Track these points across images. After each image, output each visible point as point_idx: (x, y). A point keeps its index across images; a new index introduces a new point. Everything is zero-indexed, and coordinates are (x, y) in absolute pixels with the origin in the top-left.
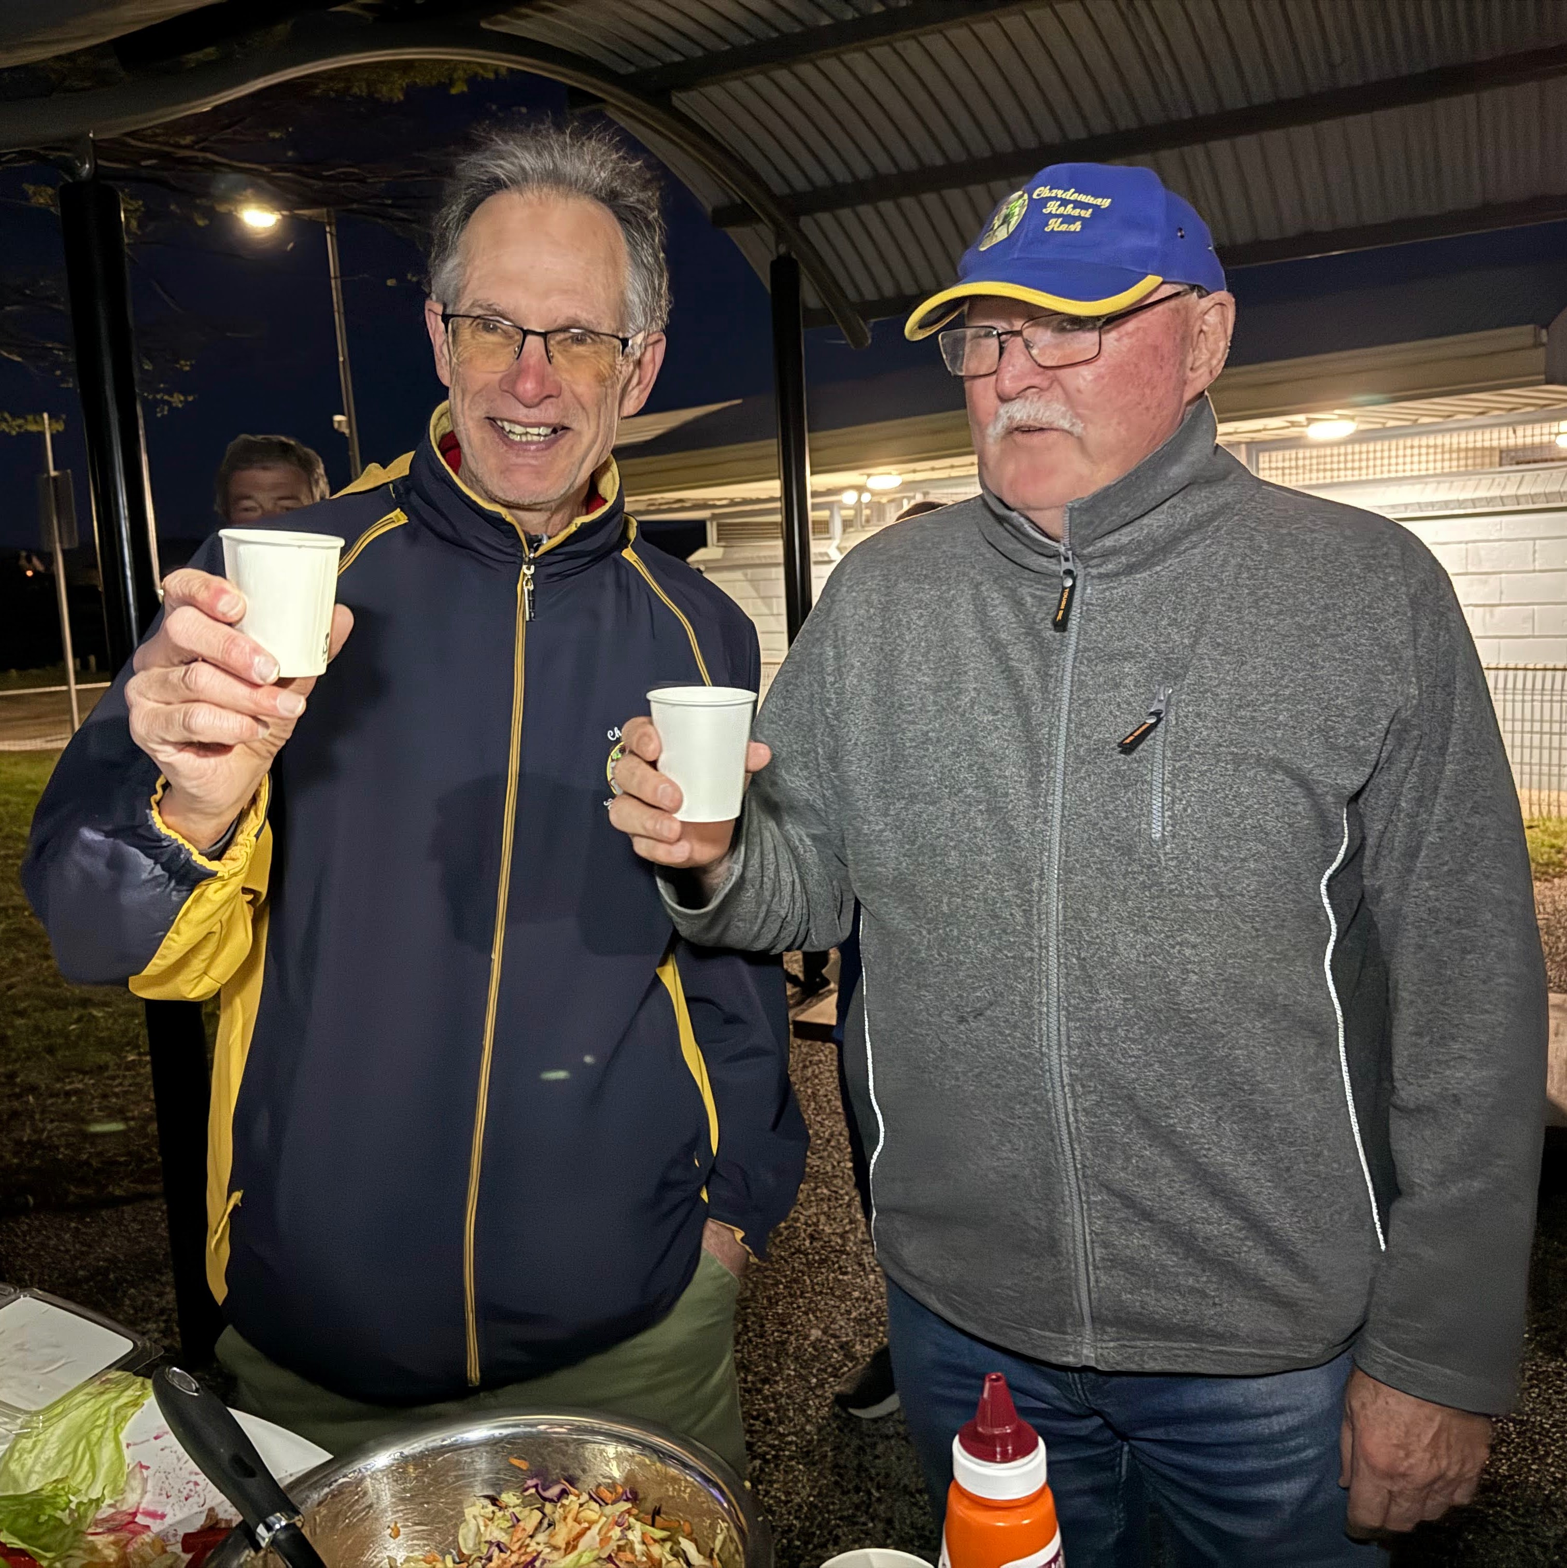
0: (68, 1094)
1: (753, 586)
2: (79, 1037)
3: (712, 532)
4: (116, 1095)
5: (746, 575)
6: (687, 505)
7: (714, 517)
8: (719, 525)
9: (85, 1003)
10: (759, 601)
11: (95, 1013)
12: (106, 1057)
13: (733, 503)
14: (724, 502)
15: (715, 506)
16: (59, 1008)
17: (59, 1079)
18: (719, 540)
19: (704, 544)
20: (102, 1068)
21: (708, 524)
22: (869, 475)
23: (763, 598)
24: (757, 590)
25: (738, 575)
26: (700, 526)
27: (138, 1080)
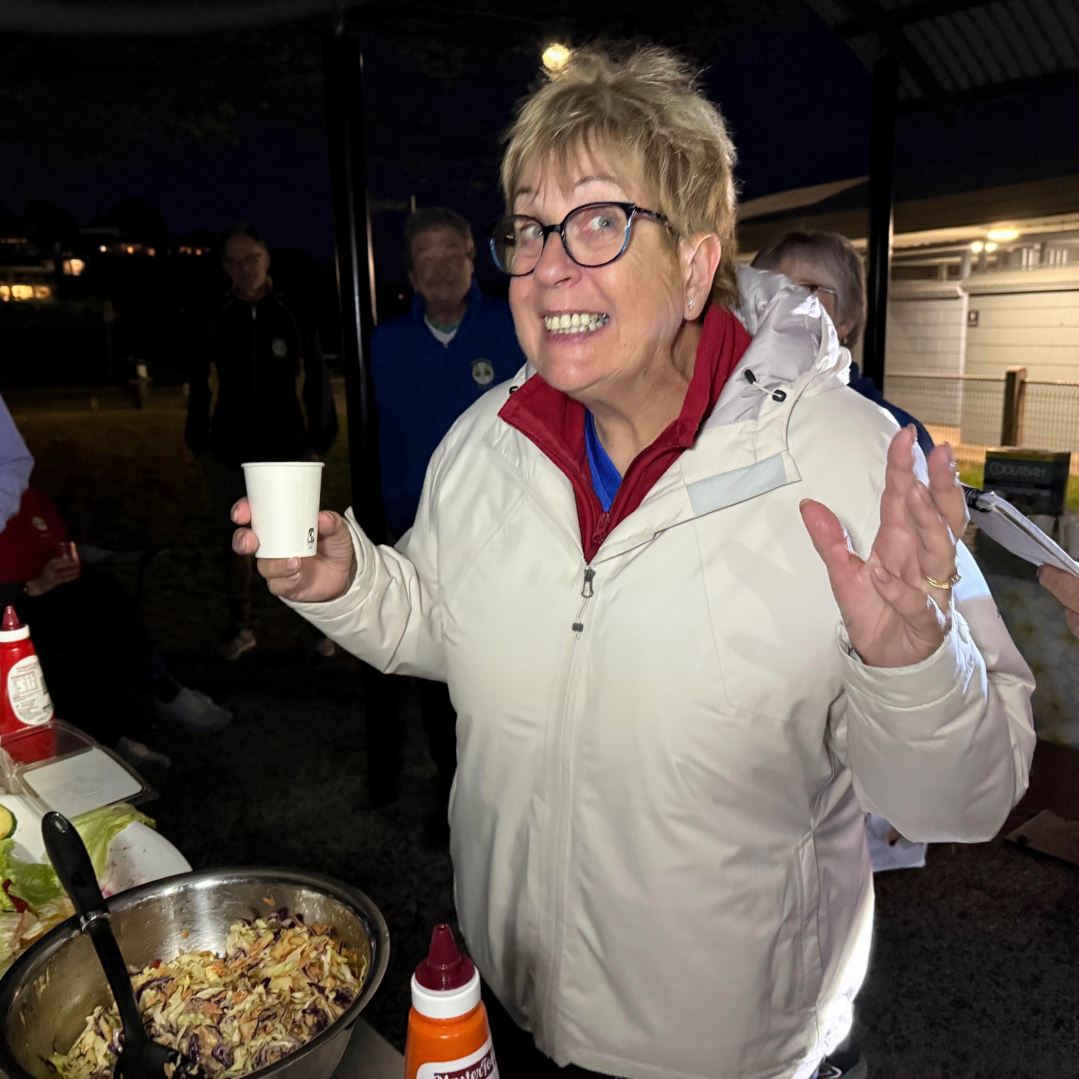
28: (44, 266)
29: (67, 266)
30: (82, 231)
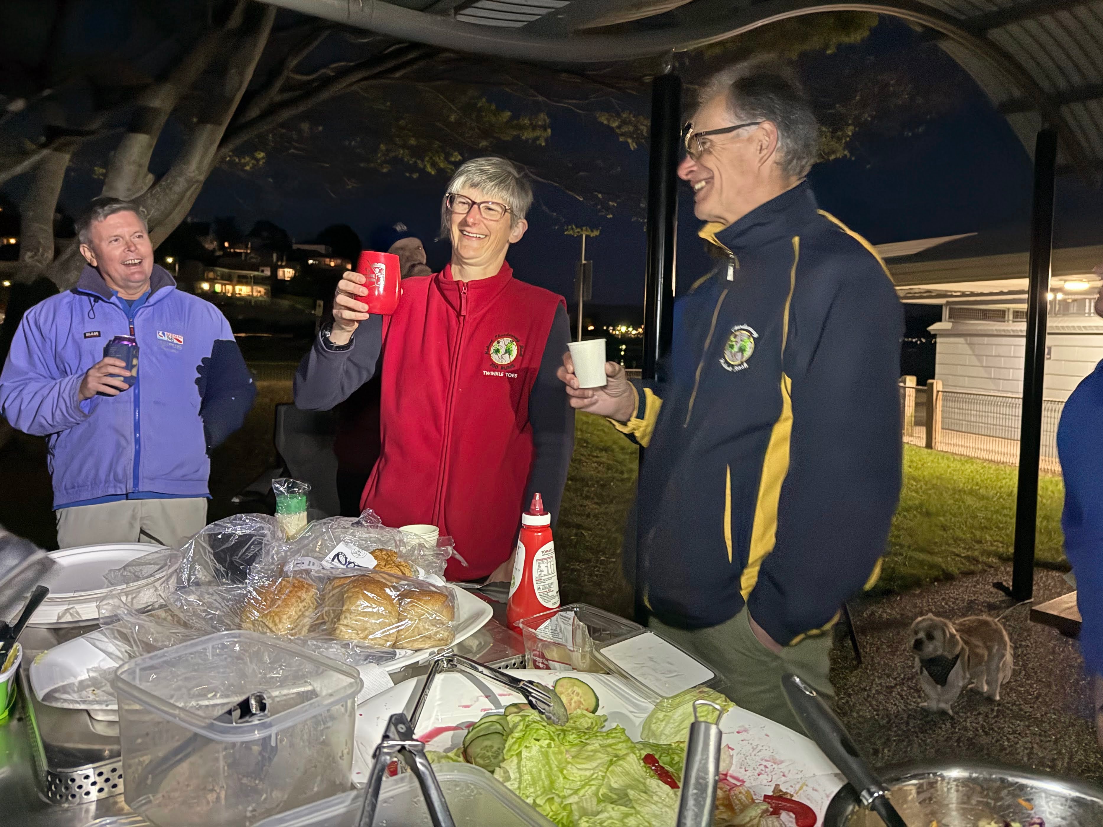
0: (573, 570)
1: (971, 348)
2: (576, 543)
3: (946, 313)
4: (597, 576)
5: (966, 340)
6: (933, 294)
7: (948, 303)
8: (950, 309)
9: (579, 526)
10: (973, 357)
11: (583, 532)
12: (590, 556)
13: (964, 294)
14: (959, 294)
15: (952, 296)
16: (567, 527)
17: (567, 562)
18: (950, 317)
19: (940, 320)
20: (589, 561)
21: (944, 308)
22: (1065, 281)
23: (976, 355)
24: (973, 351)
25: (961, 340)
26: (939, 308)
27: (607, 570)
28: (263, 271)
29: (280, 273)
30: (295, 247)
